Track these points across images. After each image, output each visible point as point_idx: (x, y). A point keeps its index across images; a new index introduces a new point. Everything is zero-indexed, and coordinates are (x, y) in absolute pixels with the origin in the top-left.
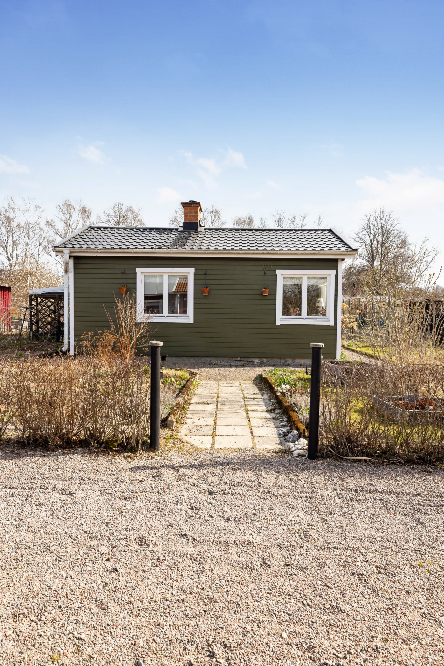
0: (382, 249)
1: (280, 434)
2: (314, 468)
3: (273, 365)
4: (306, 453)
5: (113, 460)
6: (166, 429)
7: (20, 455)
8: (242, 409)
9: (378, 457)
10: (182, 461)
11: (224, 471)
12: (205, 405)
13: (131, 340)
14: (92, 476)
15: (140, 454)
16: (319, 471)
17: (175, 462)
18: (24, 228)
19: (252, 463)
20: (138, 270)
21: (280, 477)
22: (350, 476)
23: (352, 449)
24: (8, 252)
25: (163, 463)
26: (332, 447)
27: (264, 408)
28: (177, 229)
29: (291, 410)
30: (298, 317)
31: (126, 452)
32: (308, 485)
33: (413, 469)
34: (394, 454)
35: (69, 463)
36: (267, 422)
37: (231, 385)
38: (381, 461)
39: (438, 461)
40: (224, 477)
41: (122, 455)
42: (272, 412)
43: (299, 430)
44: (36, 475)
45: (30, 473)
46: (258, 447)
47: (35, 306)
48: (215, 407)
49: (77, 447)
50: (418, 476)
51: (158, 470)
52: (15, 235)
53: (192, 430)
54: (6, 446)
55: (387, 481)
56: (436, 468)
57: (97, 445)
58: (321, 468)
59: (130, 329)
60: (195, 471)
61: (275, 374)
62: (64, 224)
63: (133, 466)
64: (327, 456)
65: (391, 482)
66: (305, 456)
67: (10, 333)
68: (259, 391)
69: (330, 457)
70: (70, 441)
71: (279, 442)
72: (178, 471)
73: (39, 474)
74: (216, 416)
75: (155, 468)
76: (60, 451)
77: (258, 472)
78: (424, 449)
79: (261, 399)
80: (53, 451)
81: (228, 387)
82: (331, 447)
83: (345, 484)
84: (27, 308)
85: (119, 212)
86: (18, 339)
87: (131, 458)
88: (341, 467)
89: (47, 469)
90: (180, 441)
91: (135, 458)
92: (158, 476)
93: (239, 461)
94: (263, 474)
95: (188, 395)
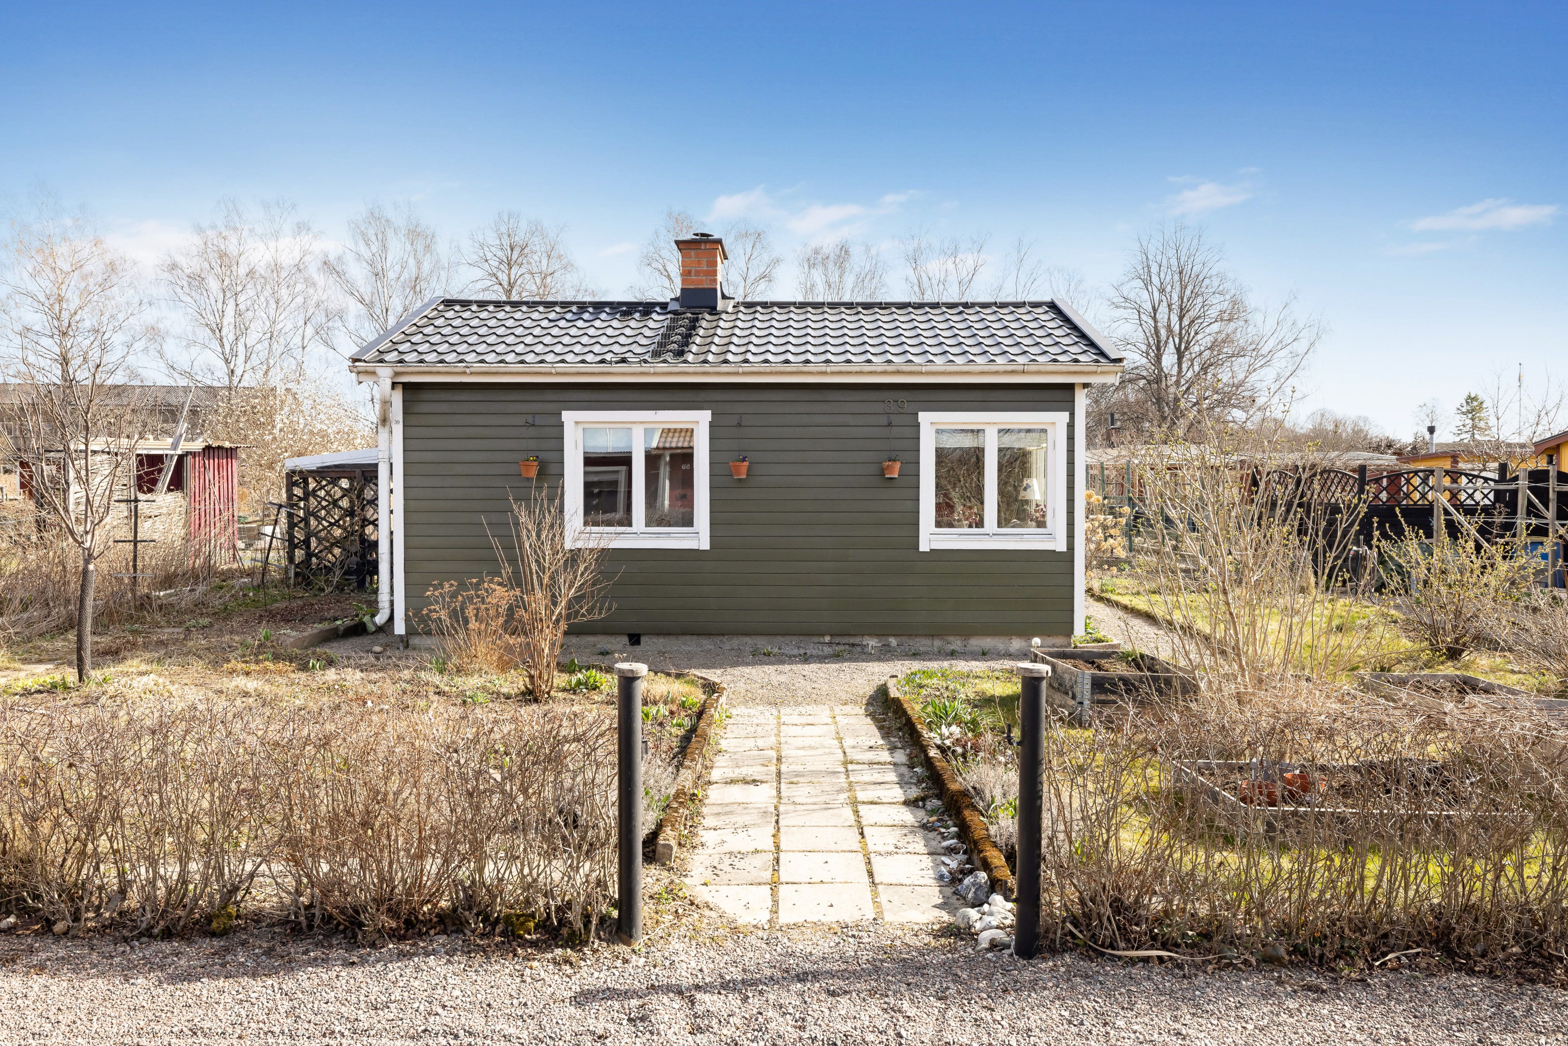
0: (1181, 325)
1: (941, 877)
2: (1033, 985)
3: (915, 655)
4: (1012, 940)
5: (528, 971)
6: (653, 866)
7: (290, 962)
8: (843, 796)
9: (1192, 948)
10: (701, 970)
11: (809, 1000)
12: (747, 786)
13: (555, 604)
14: (477, 1022)
15: (595, 951)
16: (1046, 992)
17: (684, 974)
18: (265, 278)
19: (877, 970)
20: (568, 417)
21: (950, 1013)
22: (1123, 1008)
23: (1125, 929)
24: (225, 340)
25: (653, 977)
26: (1076, 923)
27: (898, 794)
28: (664, 306)
29: (967, 807)
30: (974, 530)
31: (557, 947)
32: (1020, 1037)
33: (1280, 982)
34: (1232, 941)
35: (416, 983)
36: (907, 839)
37: (811, 720)
38: (1198, 959)
39: (1341, 958)
40: (809, 1019)
41: (550, 956)
42: (918, 807)
43: (991, 870)
44: (336, 1022)
45: (319, 1017)
46: (888, 917)
47: (300, 499)
48: (775, 793)
49: (432, 932)
50: (1292, 1004)
51: (641, 1002)
52: (241, 298)
53: (719, 867)
54: (252, 935)
55: (1215, 1022)
56: (1336, 979)
57: (484, 928)
58: (1050, 984)
59: (552, 578)
60: (734, 1000)
61: (921, 686)
62: (369, 268)
63: (578, 990)
64: (1065, 949)
65: (1225, 1024)
66: (1009, 947)
67: (235, 566)
68: (883, 738)
69: (1071, 950)
70: (416, 918)
71: (940, 901)
72: (693, 1004)
73: (343, 1020)
74: (777, 822)
75: (635, 994)
76: (391, 946)
77: (892, 1000)
78: (1305, 924)
79: (890, 763)
80: (373, 945)
81: (804, 725)
82: (1071, 923)
83: (1112, 1032)
84: (280, 506)
85: (509, 236)
86: (259, 586)
87: (571, 964)
88: (1101, 979)
89: (363, 1005)
90: (692, 904)
91: (583, 963)
92: (642, 1019)
93: (843, 967)
94: (906, 1006)
95: (704, 757)
